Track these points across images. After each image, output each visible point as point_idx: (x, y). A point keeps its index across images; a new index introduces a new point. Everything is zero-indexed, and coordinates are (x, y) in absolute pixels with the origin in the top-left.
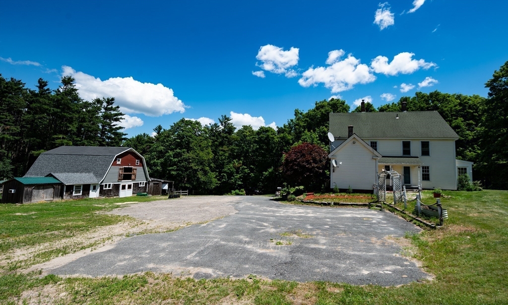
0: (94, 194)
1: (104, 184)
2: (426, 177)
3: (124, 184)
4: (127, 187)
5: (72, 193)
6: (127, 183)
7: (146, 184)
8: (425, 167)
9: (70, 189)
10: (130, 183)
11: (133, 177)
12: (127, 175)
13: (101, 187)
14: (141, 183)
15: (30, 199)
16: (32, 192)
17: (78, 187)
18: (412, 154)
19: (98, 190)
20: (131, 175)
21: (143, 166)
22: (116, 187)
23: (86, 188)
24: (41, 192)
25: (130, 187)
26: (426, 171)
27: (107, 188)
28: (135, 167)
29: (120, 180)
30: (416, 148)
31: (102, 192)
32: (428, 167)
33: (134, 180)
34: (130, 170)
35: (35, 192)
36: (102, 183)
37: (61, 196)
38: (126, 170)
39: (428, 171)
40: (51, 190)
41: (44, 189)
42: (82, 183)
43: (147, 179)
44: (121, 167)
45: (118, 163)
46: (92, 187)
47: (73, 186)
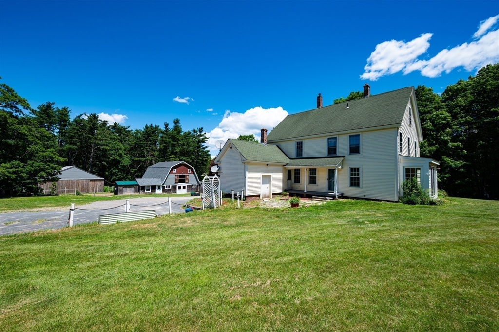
0: (159, 192)
1: (165, 185)
2: (355, 182)
3: (180, 185)
4: (182, 187)
5: (144, 190)
6: (182, 185)
7: (198, 186)
8: (355, 169)
9: (143, 188)
10: (184, 185)
11: (186, 181)
12: (182, 179)
13: (163, 187)
14: (193, 185)
15: (122, 193)
16: (122, 189)
17: (148, 186)
18: (339, 153)
19: (162, 189)
20: (185, 179)
21: (194, 173)
22: (175, 187)
23: (153, 188)
24: (128, 189)
25: (184, 187)
26: (355, 173)
27: (168, 188)
28: (187, 175)
29: (176, 183)
30: (343, 145)
31: (164, 191)
32: (358, 169)
33: (188, 183)
34: (184, 176)
35: (124, 189)
36: (163, 184)
37: (139, 192)
38: (180, 176)
39: (358, 175)
40: (133, 189)
41: (129, 188)
42: (150, 184)
43: (198, 182)
44: (177, 175)
45: (174, 172)
46: (157, 187)
47: (145, 186)
